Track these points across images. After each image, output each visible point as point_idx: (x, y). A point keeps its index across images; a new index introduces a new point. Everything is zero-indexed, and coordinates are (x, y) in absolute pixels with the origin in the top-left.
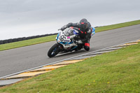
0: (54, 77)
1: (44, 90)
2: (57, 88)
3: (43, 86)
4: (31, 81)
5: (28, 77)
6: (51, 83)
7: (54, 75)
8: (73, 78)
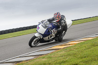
0: (77, 49)
1: (71, 57)
2: (79, 56)
3: (69, 55)
4: (61, 51)
5: (58, 49)
6: (75, 53)
7: (76, 47)
8: (90, 50)
